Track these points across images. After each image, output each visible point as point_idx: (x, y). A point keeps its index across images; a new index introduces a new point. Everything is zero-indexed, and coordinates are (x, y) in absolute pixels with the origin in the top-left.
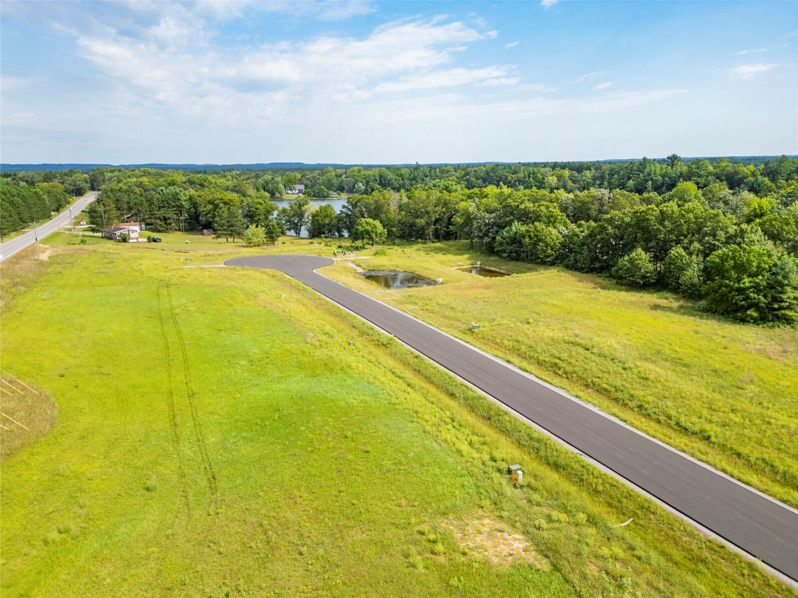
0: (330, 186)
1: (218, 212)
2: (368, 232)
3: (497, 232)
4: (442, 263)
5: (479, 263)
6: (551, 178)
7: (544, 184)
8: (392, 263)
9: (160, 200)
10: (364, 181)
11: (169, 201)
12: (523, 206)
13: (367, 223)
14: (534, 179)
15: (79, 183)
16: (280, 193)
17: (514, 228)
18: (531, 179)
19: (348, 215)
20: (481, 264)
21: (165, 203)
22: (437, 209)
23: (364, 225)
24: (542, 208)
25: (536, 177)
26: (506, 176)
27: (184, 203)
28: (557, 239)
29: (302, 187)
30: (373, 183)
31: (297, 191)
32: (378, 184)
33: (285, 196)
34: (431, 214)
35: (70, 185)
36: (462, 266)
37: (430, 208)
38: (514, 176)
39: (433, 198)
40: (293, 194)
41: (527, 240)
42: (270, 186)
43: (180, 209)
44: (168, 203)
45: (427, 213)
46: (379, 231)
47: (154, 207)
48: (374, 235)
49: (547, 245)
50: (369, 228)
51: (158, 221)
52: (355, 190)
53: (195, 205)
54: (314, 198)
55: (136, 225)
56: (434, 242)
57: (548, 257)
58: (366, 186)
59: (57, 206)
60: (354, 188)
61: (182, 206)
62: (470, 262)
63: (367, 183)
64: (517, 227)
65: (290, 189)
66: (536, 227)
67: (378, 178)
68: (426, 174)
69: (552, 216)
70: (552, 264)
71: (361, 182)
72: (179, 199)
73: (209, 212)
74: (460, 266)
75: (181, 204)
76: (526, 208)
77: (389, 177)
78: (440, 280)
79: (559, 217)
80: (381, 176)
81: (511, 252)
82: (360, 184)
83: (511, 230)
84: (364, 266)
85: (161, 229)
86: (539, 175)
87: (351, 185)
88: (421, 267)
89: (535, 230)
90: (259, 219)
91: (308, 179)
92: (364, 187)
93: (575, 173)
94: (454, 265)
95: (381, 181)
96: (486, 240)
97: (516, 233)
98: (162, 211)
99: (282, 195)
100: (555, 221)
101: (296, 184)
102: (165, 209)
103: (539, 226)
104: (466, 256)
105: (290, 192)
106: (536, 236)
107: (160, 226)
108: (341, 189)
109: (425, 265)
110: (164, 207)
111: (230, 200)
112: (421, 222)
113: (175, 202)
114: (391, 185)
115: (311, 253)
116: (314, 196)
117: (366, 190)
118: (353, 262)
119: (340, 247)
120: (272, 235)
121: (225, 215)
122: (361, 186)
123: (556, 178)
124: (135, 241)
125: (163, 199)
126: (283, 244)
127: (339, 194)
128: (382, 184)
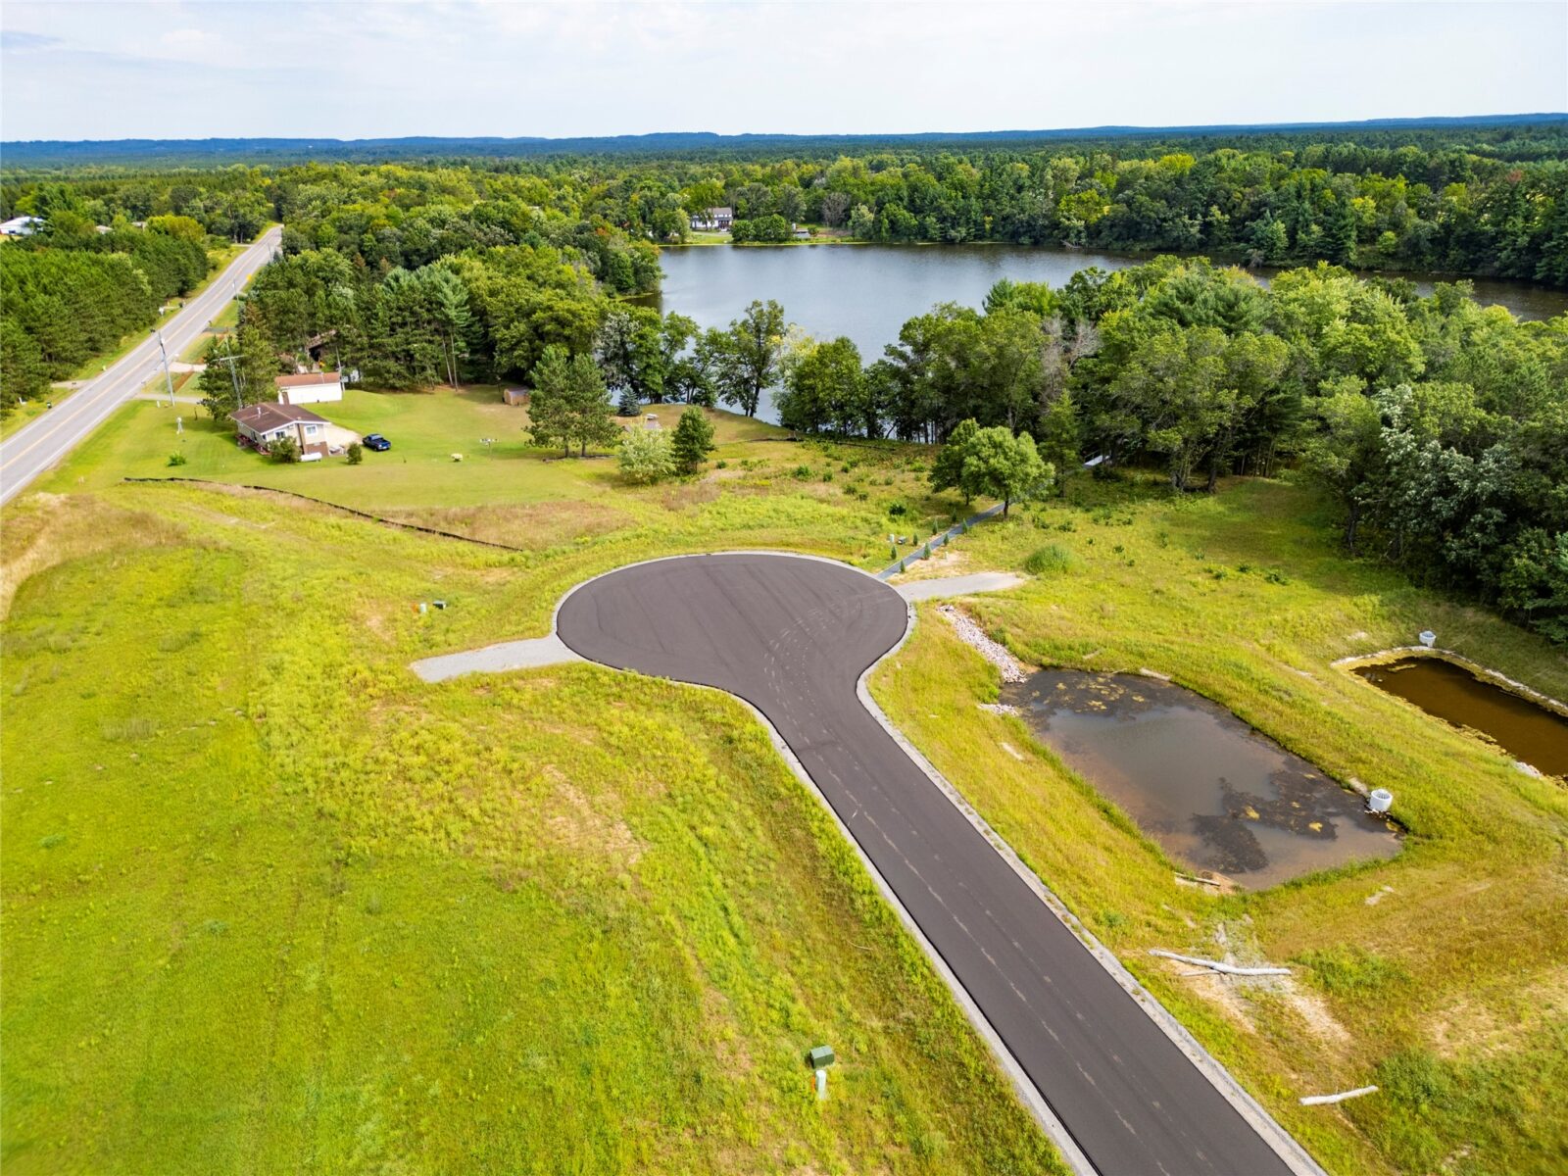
0: (789, 211)
1: (540, 373)
2: (994, 474)
3: (1508, 531)
5: (1428, 638)
6: (1358, 202)
7: (1344, 218)
9: (394, 305)
10: (872, 200)
11: (417, 308)
13: (997, 446)
14: (1312, 203)
15: (242, 211)
16: (678, 230)
18: (1307, 205)
19: (896, 373)
20: (1437, 645)
21: (407, 314)
22: (1223, 398)
23: (986, 452)
25: (1320, 198)
26: (1227, 192)
27: (452, 313)
29: (726, 213)
30: (894, 207)
31: (716, 224)
32: (905, 208)
33: (692, 239)
34: (1205, 415)
35: (225, 215)
37: (1201, 395)
38: (1248, 190)
40: (707, 230)
42: (658, 214)
43: (444, 327)
44: (413, 313)
45: (1191, 409)
47: (378, 325)
48: (1011, 483)
50: (999, 463)
51: (391, 364)
52: (850, 223)
53: (480, 314)
54: (757, 244)
55: (333, 381)
56: (1195, 492)
58: (879, 212)
60: (850, 217)
61: (449, 321)
62: (1388, 633)
63: (880, 206)
65: (700, 220)
67: (905, 194)
68: (1021, 182)
71: (864, 203)
72: (442, 305)
73: (519, 343)
75: (447, 316)
77: (931, 190)
78: (1382, 798)
80: (914, 189)
82: (864, 209)
84: (1018, 647)
86: (1328, 193)
87: (841, 209)
91: (741, 194)
92: (872, 216)
93: (1424, 189)
94: (1342, 649)
95: (912, 201)
98: (400, 336)
99: (683, 236)
101: (713, 205)
102: (408, 329)
104: (1370, 601)
105: (700, 225)
107: (398, 375)
108: (815, 217)
109: (1244, 653)
110: (404, 324)
111: (574, 314)
112: (1171, 438)
113: (428, 310)
114: (938, 209)
115: (814, 545)
116: (756, 238)
117: (877, 222)
118: (969, 610)
119: (897, 511)
120: (690, 447)
121: (559, 382)
122: (865, 213)
123: (1372, 203)
124: (317, 455)
125: (402, 304)
126: (720, 466)
127: (813, 233)
128: (915, 209)
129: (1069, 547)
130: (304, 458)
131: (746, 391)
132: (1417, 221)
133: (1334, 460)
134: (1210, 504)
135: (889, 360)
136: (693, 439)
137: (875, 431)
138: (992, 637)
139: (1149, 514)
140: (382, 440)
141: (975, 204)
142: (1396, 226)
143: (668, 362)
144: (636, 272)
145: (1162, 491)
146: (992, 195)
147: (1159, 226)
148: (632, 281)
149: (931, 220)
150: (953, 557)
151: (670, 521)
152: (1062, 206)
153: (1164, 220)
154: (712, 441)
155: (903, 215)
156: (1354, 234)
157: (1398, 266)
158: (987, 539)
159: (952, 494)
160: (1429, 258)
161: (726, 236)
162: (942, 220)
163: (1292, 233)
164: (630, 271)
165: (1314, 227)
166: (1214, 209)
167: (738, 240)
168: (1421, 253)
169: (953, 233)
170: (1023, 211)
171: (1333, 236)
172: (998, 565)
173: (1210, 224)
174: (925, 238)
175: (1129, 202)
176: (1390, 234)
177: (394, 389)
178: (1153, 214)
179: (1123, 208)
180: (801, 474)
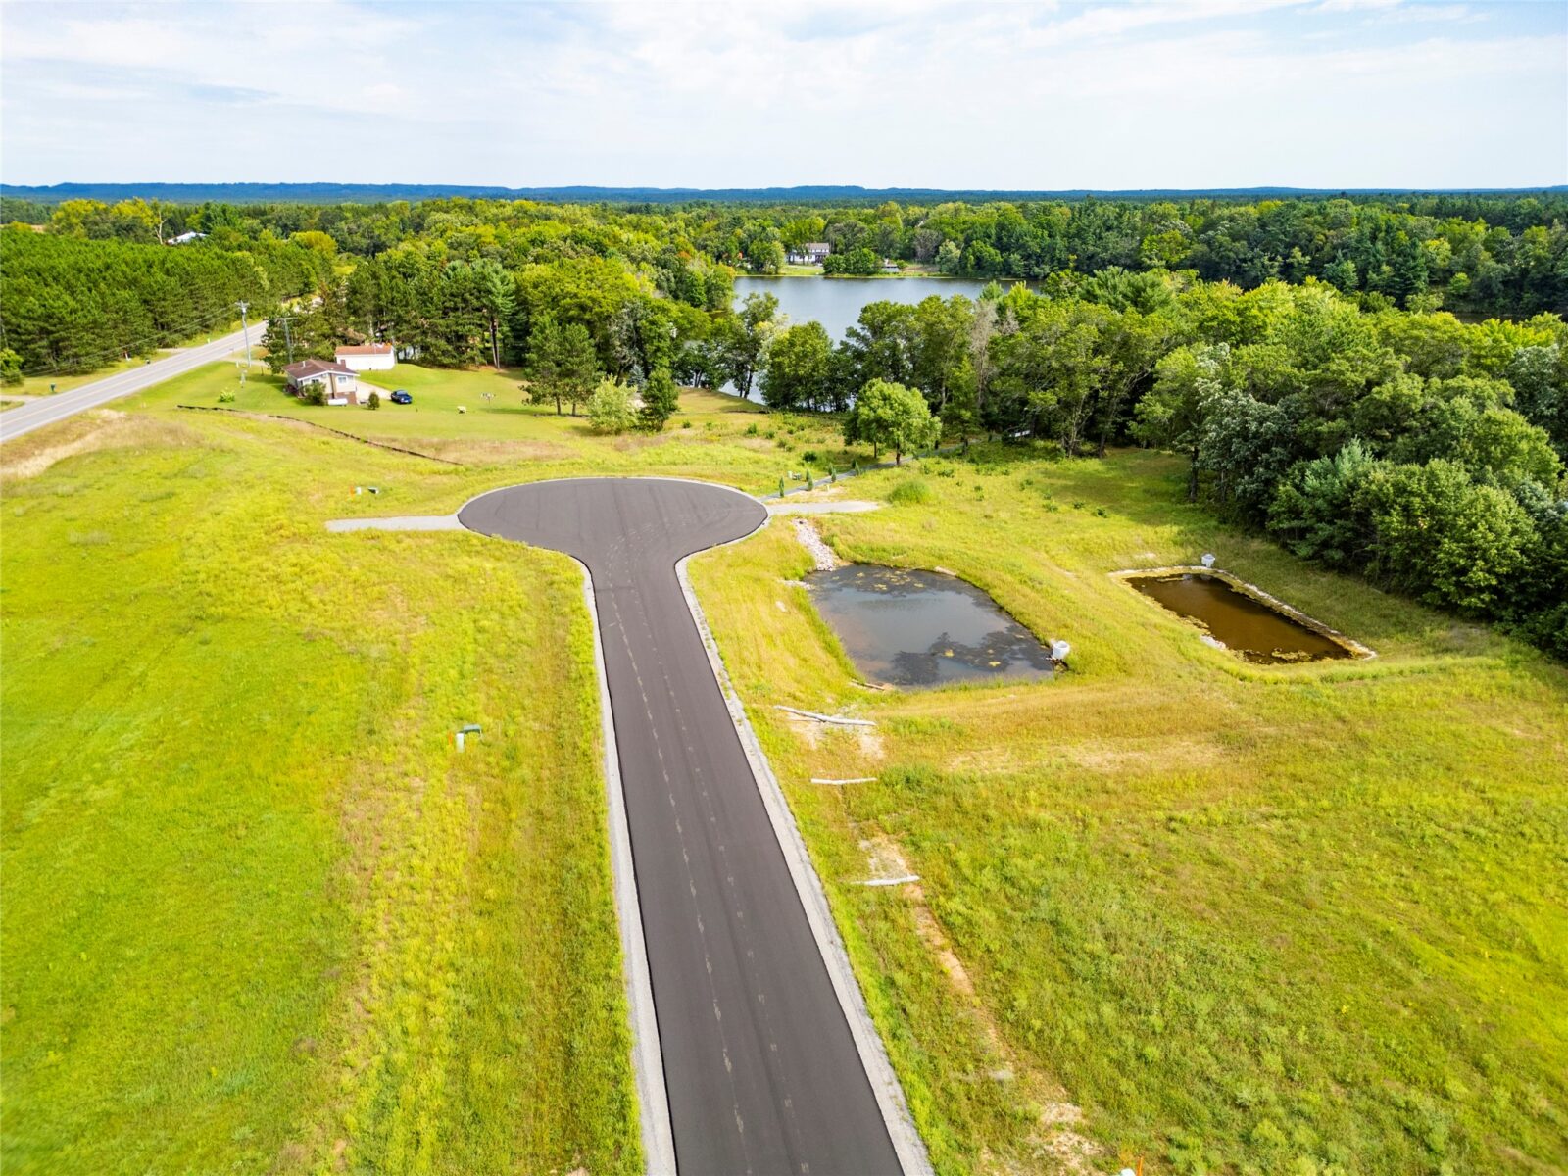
0: (884, 248)
2: (881, 424)
3: (1283, 465)
4: (1087, 552)
5: (1209, 559)
6: (1432, 244)
7: (1414, 258)
8: (929, 542)
9: (448, 291)
10: (961, 237)
11: (467, 295)
12: (1384, 392)
13: (885, 398)
14: (1386, 244)
15: (377, 233)
16: (773, 263)
17: (1345, 467)
18: (1379, 245)
20: (1215, 566)
21: (458, 300)
22: (1097, 362)
23: (877, 404)
24: (1463, 403)
25: (1393, 239)
26: (1311, 234)
27: (499, 301)
28: (1515, 532)
29: (824, 248)
30: (981, 243)
31: (814, 258)
32: (992, 245)
33: (785, 270)
34: (1079, 379)
35: (363, 236)
36: (1153, 567)
37: (1079, 360)
38: (1332, 233)
39: (1088, 333)
40: (803, 264)
41: (1395, 520)
42: (756, 245)
43: (491, 313)
44: (465, 300)
45: (1070, 371)
46: (917, 422)
47: (432, 307)
48: (899, 435)
49: (1472, 551)
51: (441, 343)
52: (937, 259)
53: (524, 303)
54: (846, 276)
55: (387, 352)
56: (1081, 455)
57: (1469, 592)
58: (965, 249)
59: (301, 286)
60: (937, 252)
61: (494, 309)
62: (1177, 554)
63: (968, 241)
64: (1354, 460)
65: (797, 254)
66: (1433, 477)
67: (993, 232)
68: (1110, 223)
69: (1496, 440)
70: (1484, 617)
71: (953, 240)
72: (490, 293)
74: (1143, 567)
75: (493, 302)
76: (1395, 397)
77: (1018, 229)
78: (1062, 649)
79: (1524, 446)
80: (1001, 227)
81: (1326, 544)
82: (952, 246)
83: (1335, 473)
84: (841, 547)
86: (1402, 235)
87: (931, 246)
88: (1012, 568)
89: (1430, 488)
90: (658, 349)
91: (839, 230)
92: (959, 252)
93: (1504, 233)
94: (1124, 561)
95: (999, 239)
96: (1245, 485)
97: (1353, 487)
98: (451, 318)
99: (778, 268)
100: (1506, 459)
101: (812, 241)
102: (459, 313)
103: (1447, 472)
104: (1170, 531)
105: (797, 259)
106: (1430, 510)
107: (444, 353)
108: (908, 254)
109: (1029, 562)
110: (455, 309)
111: (593, 300)
112: (1045, 399)
113: (478, 298)
114: (1023, 247)
115: (723, 477)
116: (846, 270)
117: (963, 258)
118: (819, 524)
119: (810, 458)
121: (551, 346)
122: (953, 250)
123: (1447, 245)
124: (344, 401)
125: (454, 291)
126: (687, 426)
127: (900, 267)
128: (1001, 246)
129: (933, 487)
130: (331, 402)
131: (740, 375)
132: (1492, 263)
133: (1159, 409)
134: (1093, 465)
135: (852, 342)
136: (657, 399)
138: (825, 541)
139: (1026, 469)
140: (407, 397)
141: (1061, 242)
142: (1470, 269)
143: (677, 347)
144: (708, 291)
145: (1052, 455)
146: (1080, 234)
147: (1238, 267)
148: (704, 298)
149: (1015, 257)
150: (833, 491)
152: (1145, 246)
153: (1244, 260)
154: (677, 403)
155: (990, 252)
156: (1425, 275)
157: (1470, 307)
158: (873, 480)
159: (865, 448)
160: (1502, 301)
161: (820, 269)
162: (1027, 257)
163: (1362, 272)
164: (703, 290)
165: (1385, 268)
166: (1297, 252)
167: (830, 271)
168: (1494, 295)
169: (1036, 270)
170: (1106, 249)
171: (1402, 276)
172: (866, 496)
173: (1291, 265)
174: (1009, 274)
175: (1209, 243)
176: (1462, 276)
177: (444, 366)
178: (1231, 254)
179: (1205, 248)
180: (752, 432)
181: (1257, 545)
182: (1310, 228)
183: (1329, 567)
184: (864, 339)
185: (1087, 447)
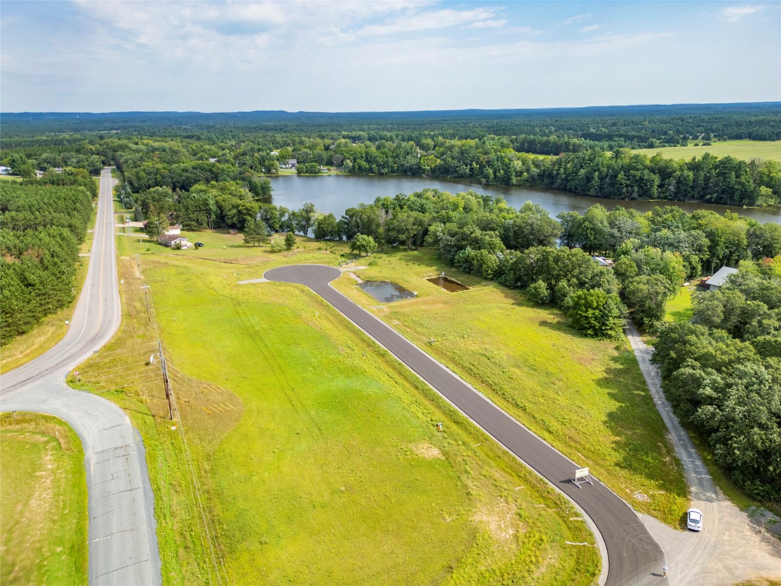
0: (319, 160)
2: (363, 246)
3: (456, 251)
4: (417, 274)
5: (443, 273)
6: (516, 162)
7: (510, 168)
8: (382, 275)
9: (194, 205)
10: (352, 158)
11: (201, 206)
12: (473, 235)
13: (364, 239)
14: (501, 163)
16: (275, 169)
17: (467, 252)
18: (499, 164)
19: (345, 223)
20: (445, 275)
21: (198, 208)
22: (414, 227)
23: (361, 240)
24: (487, 237)
25: (503, 161)
26: (478, 157)
27: (211, 207)
28: (495, 263)
29: (294, 161)
30: (360, 160)
31: (290, 166)
32: (364, 161)
33: (281, 172)
36: (432, 276)
37: (410, 227)
38: (485, 156)
40: (286, 168)
41: (475, 262)
42: (267, 163)
43: (208, 212)
44: (200, 208)
45: (407, 229)
46: (372, 245)
47: (189, 211)
48: (368, 248)
49: (488, 267)
50: (364, 243)
51: (194, 223)
52: (343, 167)
53: (220, 207)
54: (307, 174)
55: (179, 227)
56: (412, 250)
57: (489, 275)
58: (354, 163)
60: (343, 164)
61: (211, 209)
62: (437, 273)
63: (355, 160)
64: (469, 251)
65: (284, 164)
66: (482, 253)
67: (364, 155)
69: (493, 244)
70: (492, 279)
71: (349, 159)
72: (208, 205)
73: (234, 216)
74: (429, 276)
76: (475, 236)
77: (374, 154)
78: (415, 293)
79: (498, 245)
80: (367, 153)
81: (465, 268)
82: (348, 161)
83: (465, 253)
84: (362, 278)
85: (195, 229)
86: (506, 159)
87: (340, 161)
88: (402, 279)
89: (481, 255)
90: (275, 222)
91: (299, 154)
92: (352, 164)
94: (426, 276)
95: (367, 158)
96: (450, 256)
97: (468, 256)
98: (196, 214)
99: (277, 171)
100: (495, 248)
101: (289, 159)
102: (198, 212)
103: (484, 252)
104: (435, 268)
105: (283, 166)
106: (481, 259)
107: (195, 226)
108: (330, 163)
109: (405, 277)
110: (196, 211)
111: (252, 207)
112: (403, 237)
113: (205, 207)
114: (377, 162)
115: (322, 263)
116: (307, 172)
117: (354, 166)
118: (354, 273)
119: (342, 256)
120: (289, 243)
121: (252, 227)
122: (349, 163)
123: (520, 163)
124: (186, 248)
125: (196, 205)
126: (298, 248)
127: (329, 170)
128: (368, 161)
129: (379, 261)
130: (182, 248)
131: (304, 229)
132: (534, 169)
133: (430, 239)
134: (416, 253)
135: (343, 219)
136: (290, 240)
137: (341, 239)
138: (357, 277)
139: (400, 255)
140: (202, 244)
141: (390, 160)
142: (528, 171)
143: (280, 221)
144: (262, 189)
145: (405, 250)
146: (397, 156)
147: (455, 169)
148: (261, 192)
149: (374, 166)
150: (353, 264)
151: (285, 259)
152: (422, 161)
153: (457, 167)
154: (295, 241)
155: (364, 164)
156: (514, 173)
157: (529, 184)
158: (362, 260)
159: (356, 252)
160: (538, 182)
161: (294, 171)
162: (378, 166)
163: (495, 173)
164: (260, 189)
165: (502, 171)
166: (474, 163)
167: (299, 172)
168: (535, 180)
169: (382, 170)
170: (408, 163)
171: (507, 175)
172: (362, 265)
173: (473, 168)
174: (372, 172)
175: (444, 160)
176: (525, 174)
177: (193, 230)
178: (453, 165)
179: (443, 162)
180: (319, 249)
181: (453, 269)
182: (478, 154)
183: (466, 273)
184: (346, 218)
185: (413, 247)
